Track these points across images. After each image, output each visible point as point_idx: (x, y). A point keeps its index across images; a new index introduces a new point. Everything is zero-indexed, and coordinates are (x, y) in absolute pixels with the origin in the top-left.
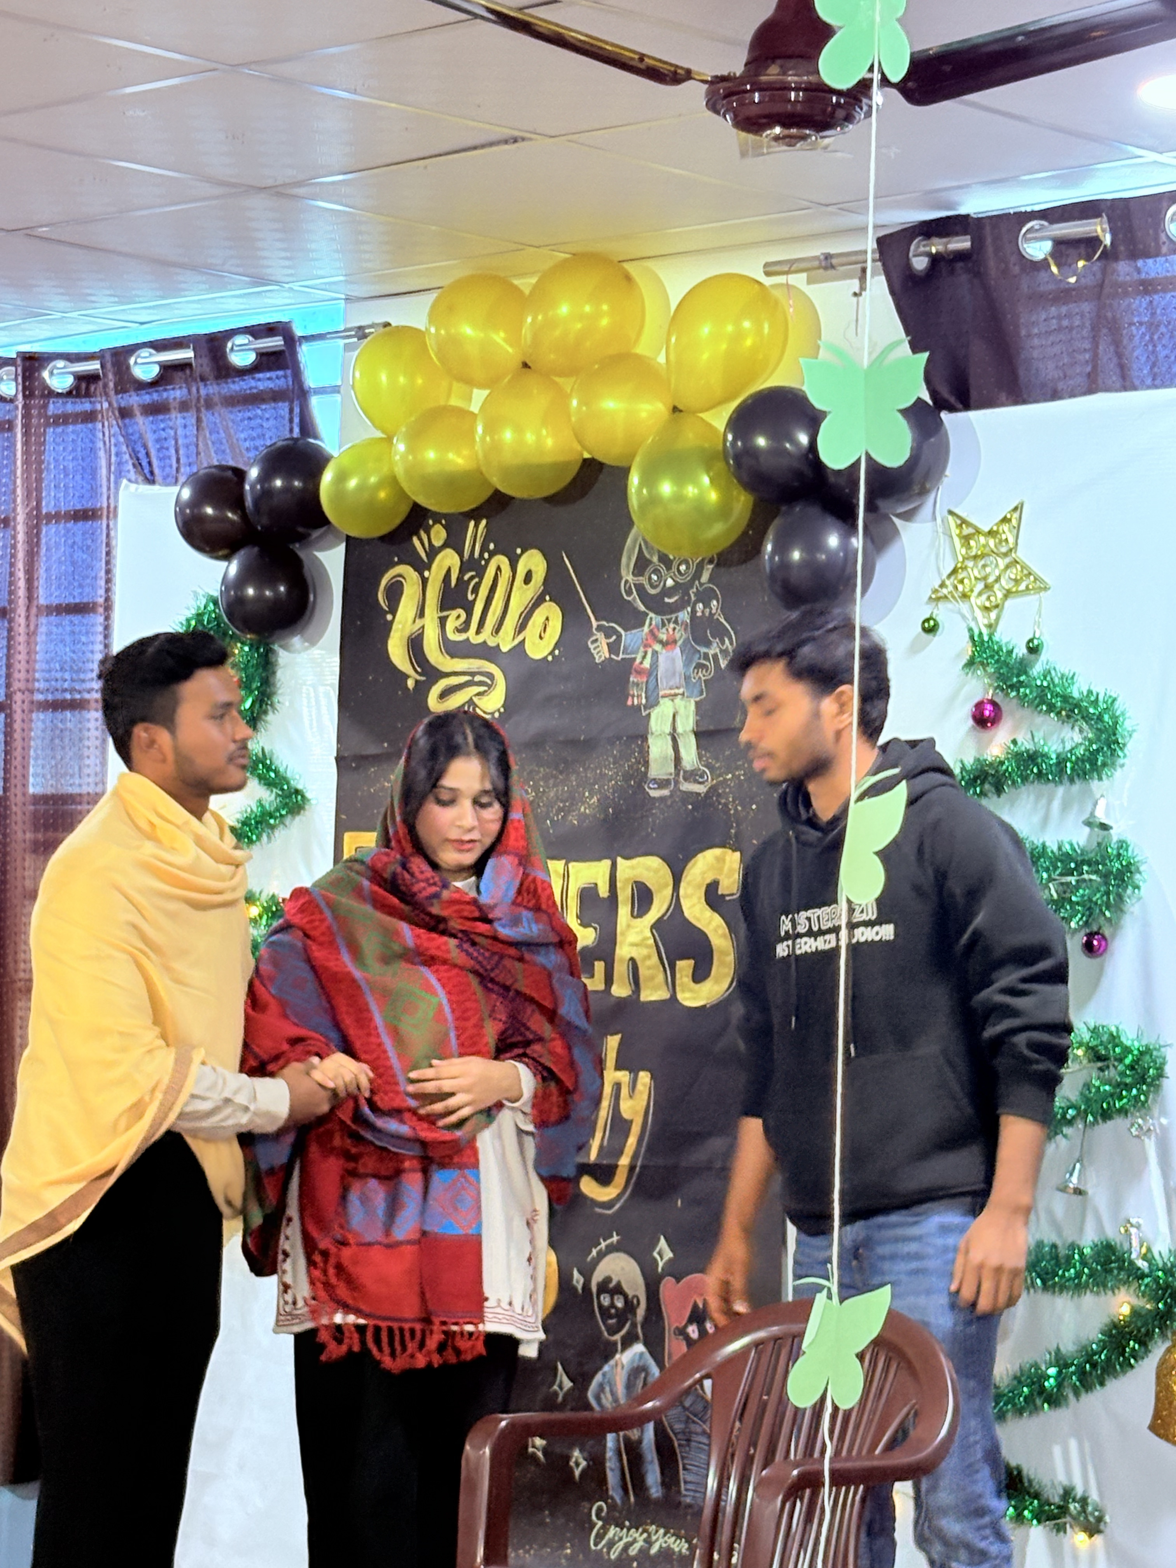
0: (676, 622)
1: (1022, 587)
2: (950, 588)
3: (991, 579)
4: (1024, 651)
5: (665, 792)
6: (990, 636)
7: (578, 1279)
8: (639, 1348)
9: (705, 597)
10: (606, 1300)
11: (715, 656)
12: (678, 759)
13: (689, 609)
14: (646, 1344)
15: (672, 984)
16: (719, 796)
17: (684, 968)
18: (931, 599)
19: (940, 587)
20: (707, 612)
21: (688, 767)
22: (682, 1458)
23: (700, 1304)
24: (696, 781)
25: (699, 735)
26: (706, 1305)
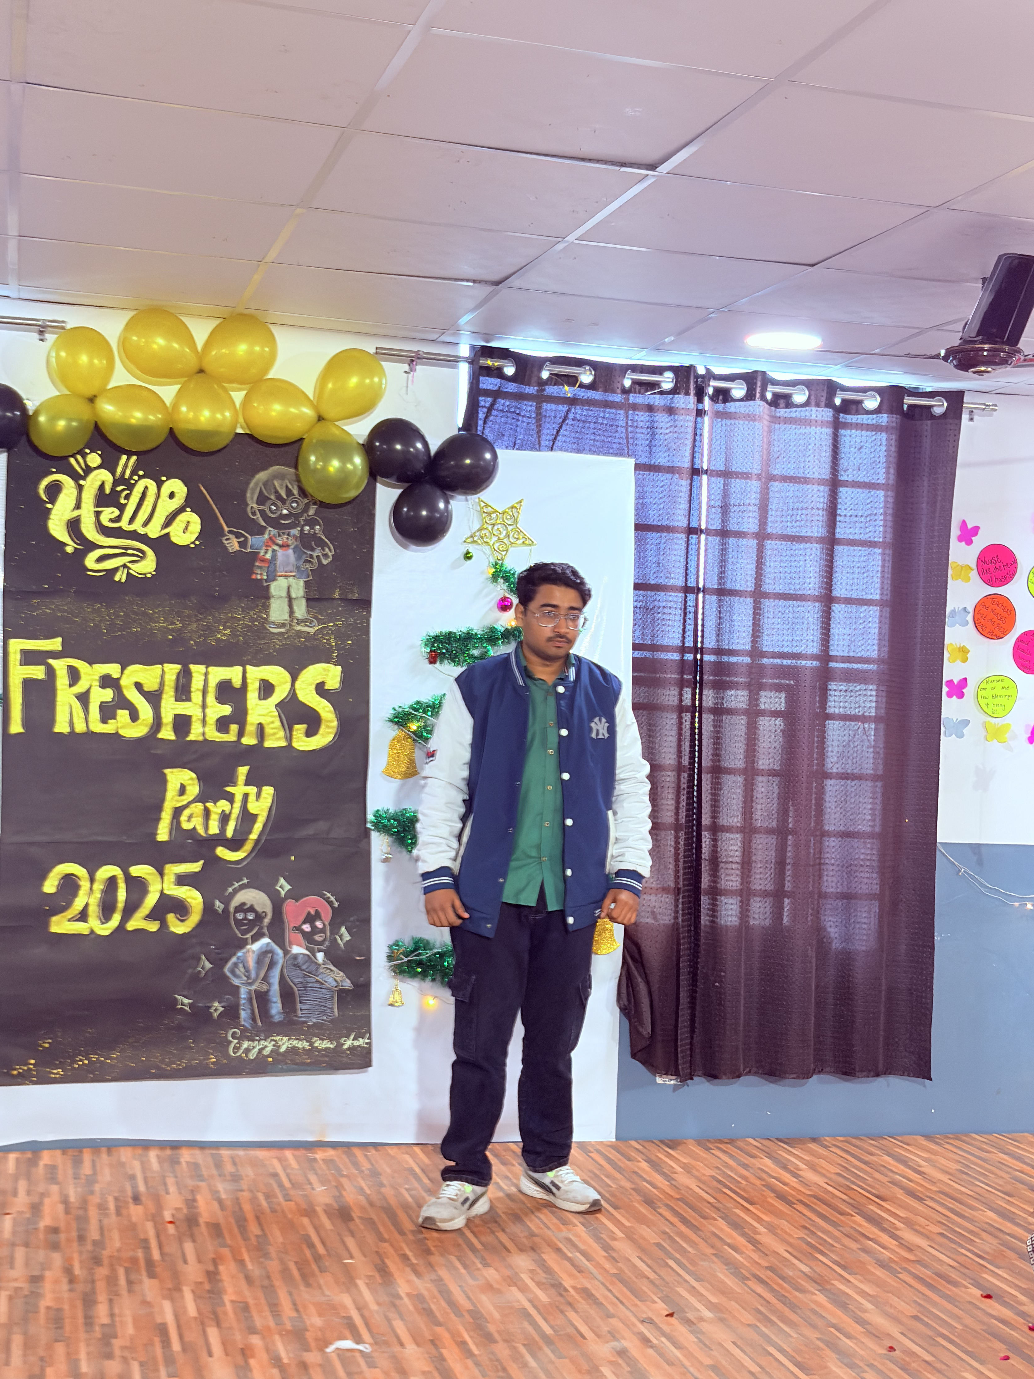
0: (288, 535)
1: (520, 542)
2: (478, 537)
3: (502, 536)
5: (283, 630)
6: (502, 564)
7: (219, 906)
8: (266, 940)
9: (311, 523)
10: (240, 916)
11: (318, 557)
12: (291, 612)
13: (299, 529)
14: (270, 938)
15: (289, 738)
16: (324, 635)
17: (300, 729)
18: (465, 542)
19: (472, 536)
20: (312, 532)
21: (300, 617)
22: (300, 997)
23: (313, 912)
24: (306, 626)
25: (308, 600)
26: (317, 912)
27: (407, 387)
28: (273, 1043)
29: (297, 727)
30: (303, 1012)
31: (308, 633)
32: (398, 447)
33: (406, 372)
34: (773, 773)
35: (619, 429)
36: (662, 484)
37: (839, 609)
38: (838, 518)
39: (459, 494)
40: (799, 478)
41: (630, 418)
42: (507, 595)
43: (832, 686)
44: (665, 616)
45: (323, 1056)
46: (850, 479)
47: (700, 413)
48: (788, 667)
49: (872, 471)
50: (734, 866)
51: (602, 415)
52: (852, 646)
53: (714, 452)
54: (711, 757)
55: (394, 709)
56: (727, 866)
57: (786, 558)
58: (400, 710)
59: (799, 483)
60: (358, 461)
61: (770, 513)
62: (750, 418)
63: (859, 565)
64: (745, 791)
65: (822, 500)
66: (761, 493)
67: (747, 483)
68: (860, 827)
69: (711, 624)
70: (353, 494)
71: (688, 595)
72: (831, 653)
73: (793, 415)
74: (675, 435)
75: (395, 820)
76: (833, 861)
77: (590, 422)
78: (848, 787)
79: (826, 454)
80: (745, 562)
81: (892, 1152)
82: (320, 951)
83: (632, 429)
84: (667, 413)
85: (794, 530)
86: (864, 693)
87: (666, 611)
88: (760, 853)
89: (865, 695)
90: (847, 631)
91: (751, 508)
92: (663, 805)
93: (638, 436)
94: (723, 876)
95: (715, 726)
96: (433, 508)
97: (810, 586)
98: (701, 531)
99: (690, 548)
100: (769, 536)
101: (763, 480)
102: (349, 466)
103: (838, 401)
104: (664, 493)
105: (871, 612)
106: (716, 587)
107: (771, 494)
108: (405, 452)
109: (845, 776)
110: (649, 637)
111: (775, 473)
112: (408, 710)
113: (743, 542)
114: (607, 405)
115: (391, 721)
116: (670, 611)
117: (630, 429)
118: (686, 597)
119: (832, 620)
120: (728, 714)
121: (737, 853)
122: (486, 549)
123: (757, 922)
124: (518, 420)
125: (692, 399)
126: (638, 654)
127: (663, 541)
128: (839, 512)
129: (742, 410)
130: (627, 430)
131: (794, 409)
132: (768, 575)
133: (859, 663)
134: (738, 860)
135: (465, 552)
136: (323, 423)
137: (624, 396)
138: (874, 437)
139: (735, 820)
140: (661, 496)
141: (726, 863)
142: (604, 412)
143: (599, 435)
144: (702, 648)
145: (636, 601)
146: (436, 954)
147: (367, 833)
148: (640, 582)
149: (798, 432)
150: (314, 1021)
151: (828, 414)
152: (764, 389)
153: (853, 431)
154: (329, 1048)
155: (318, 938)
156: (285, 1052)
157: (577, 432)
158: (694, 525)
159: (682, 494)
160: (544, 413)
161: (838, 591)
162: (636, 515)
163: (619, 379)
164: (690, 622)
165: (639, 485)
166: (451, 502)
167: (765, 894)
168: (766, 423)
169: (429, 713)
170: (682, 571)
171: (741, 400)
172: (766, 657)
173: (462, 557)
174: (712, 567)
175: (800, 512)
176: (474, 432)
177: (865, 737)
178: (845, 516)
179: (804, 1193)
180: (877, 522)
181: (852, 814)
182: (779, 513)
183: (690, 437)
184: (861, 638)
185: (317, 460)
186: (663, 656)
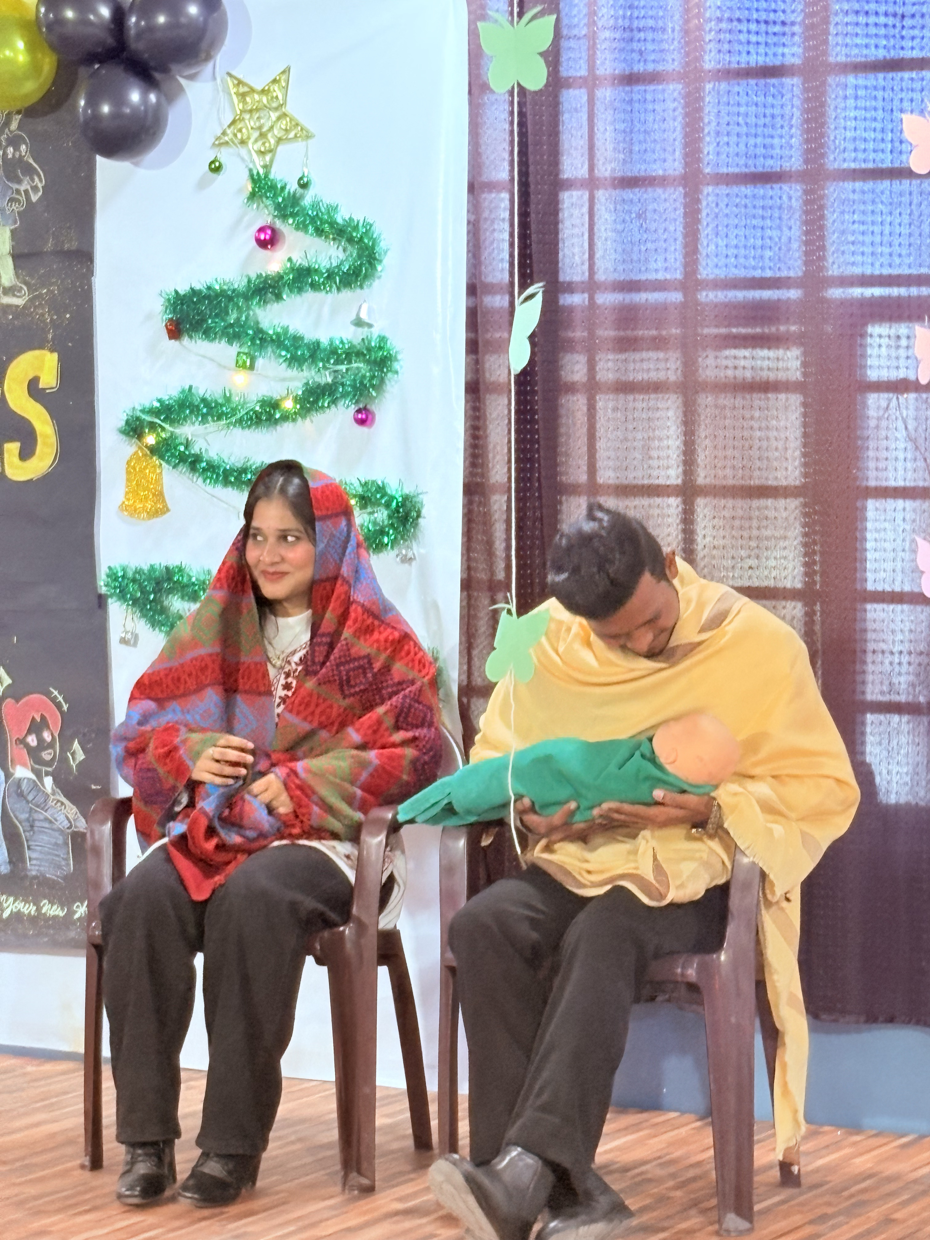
1: (292, 135)
2: (231, 136)
3: (265, 129)
4: (297, 186)
6: (266, 176)
9: (14, 142)
13: (1, 152)
17: (12, 449)
18: (212, 146)
19: (223, 135)
20: (17, 155)
21: (7, 284)
22: (27, 841)
23: (38, 719)
24: (14, 295)
25: (15, 258)
26: (43, 717)
29: (8, 446)
30: (34, 862)
31: (17, 306)
45: (49, 927)
58: (133, 415)
72: (829, 272)
82: (47, 774)
115: (124, 430)
122: (243, 152)
135: (212, 158)
150: (46, 875)
154: (58, 916)
156: (8, 918)
173: (209, 169)
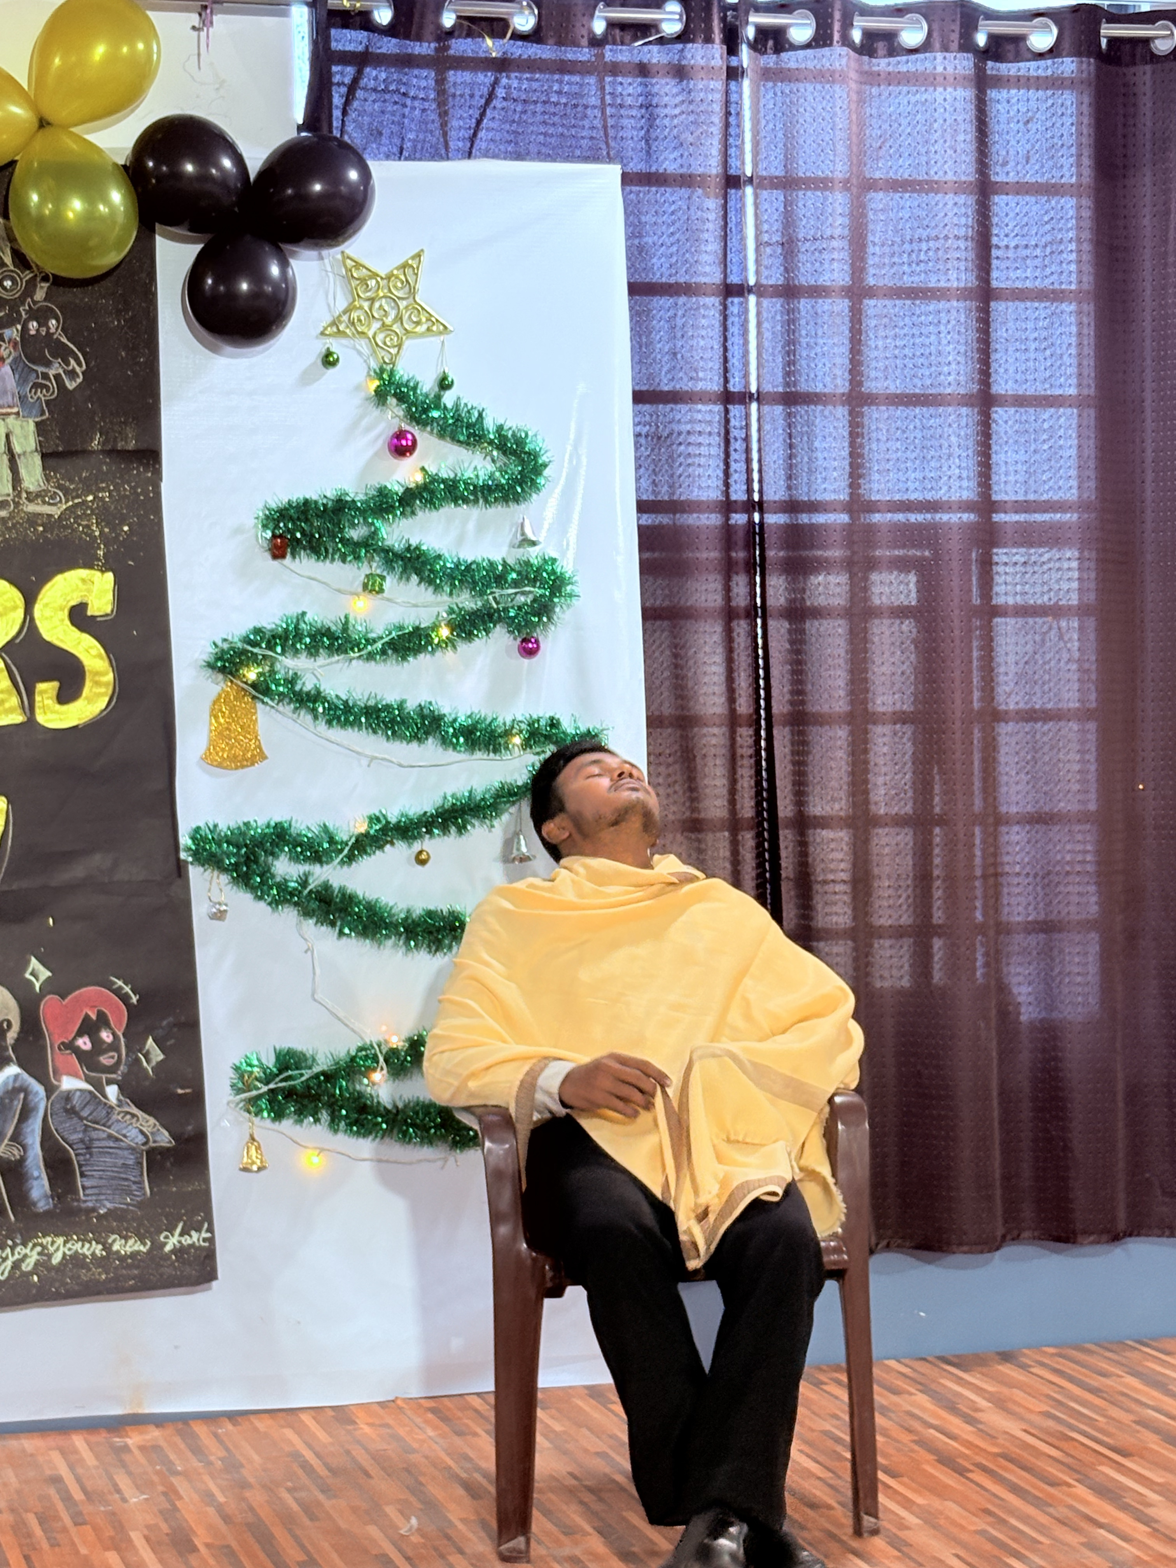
0: (1, 338)
1: (424, 328)
2: (345, 325)
3: (389, 319)
4: (434, 386)
5: (3, 513)
6: (391, 372)
8: (11, 1070)
9: (41, 315)
11: (57, 377)
12: (16, 480)
13: (19, 327)
14: (21, 1065)
15: (29, 707)
16: (77, 517)
17: (46, 690)
18: (322, 333)
19: (334, 323)
20: (43, 331)
21: (32, 488)
22: (80, 1166)
23: (94, 1017)
24: (44, 502)
25: (44, 456)
26: (101, 1015)
27: (199, 55)
28: (39, 1249)
29: (41, 686)
30: (88, 1192)
31: (50, 516)
32: (189, 168)
33: (194, 28)
34: (901, 718)
35: (589, 112)
36: (673, 208)
37: (1005, 417)
38: (994, 252)
39: (307, 247)
40: (920, 183)
41: (608, 89)
42: (405, 427)
43: (1000, 555)
44: (690, 449)
45: (129, 1267)
46: (1012, 178)
47: (734, 74)
48: (920, 527)
49: (1051, 163)
50: (839, 888)
51: (556, 87)
52: (1031, 482)
53: (763, 144)
54: (788, 697)
55: (215, 644)
56: (826, 888)
57: (905, 331)
58: (226, 646)
59: (919, 192)
60: (117, 197)
61: (871, 249)
62: (824, 77)
63: (1036, 335)
64: (853, 753)
65: (963, 221)
66: (851, 214)
67: (826, 199)
68: (1062, 804)
69: (775, 457)
70: (112, 258)
71: (730, 407)
72: (994, 498)
73: (903, 68)
74: (691, 118)
75: (229, 843)
76: (1017, 869)
77: (536, 102)
78: (1038, 737)
79: (966, 137)
80: (830, 341)
81: (1140, 1369)
82: (110, 1082)
83: (613, 110)
84: (674, 77)
85: (916, 279)
86: (1057, 565)
87: (692, 439)
88: (887, 860)
89: (1059, 569)
90: (1022, 457)
91: (835, 244)
92: (706, 786)
93: (625, 122)
94: (819, 907)
95: (792, 642)
96: (259, 276)
97: (951, 378)
98: (750, 290)
99: (729, 322)
100: (871, 292)
101: (854, 190)
102: (102, 208)
103: (981, 39)
104: (677, 225)
105: (1062, 420)
106: (781, 389)
107: (871, 215)
108: (203, 177)
109: (1031, 716)
110: (666, 488)
111: (878, 175)
112: (240, 645)
113: (824, 305)
114: (563, 67)
115: (211, 666)
116: (700, 439)
117: (609, 111)
118: (727, 411)
119: (994, 437)
120: (815, 618)
121: (842, 866)
122: (363, 345)
123: (887, 984)
124: (404, 106)
125: (718, 49)
126: (648, 519)
127: (680, 313)
128: (995, 240)
129: (810, 65)
130: (603, 112)
131: (904, 58)
132: (874, 364)
133: (1045, 511)
134: (844, 876)
135: (324, 351)
136: (48, 131)
137: (594, 51)
138: (1050, 102)
139: (837, 806)
140: (672, 230)
141: (825, 882)
142: (560, 82)
143: (554, 124)
144: (761, 503)
145: (639, 423)
146: (317, 1076)
147: (180, 869)
148: (644, 388)
149: (913, 99)
150: (109, 1205)
151: (965, 63)
152: (847, 24)
153: (1013, 92)
154: (138, 1252)
155: (106, 1060)
156: (60, 1263)
157: (514, 121)
158: (734, 279)
159: (710, 226)
160: (452, 90)
161: (1001, 386)
162: (628, 268)
163: (585, 20)
164: (737, 456)
165: (632, 212)
166: (292, 262)
167: (899, 932)
168: (853, 85)
169: (279, 649)
170: (717, 365)
171: (808, 46)
172: (879, 511)
173: (319, 362)
174: (773, 354)
175: (924, 246)
176: (325, 131)
177: (1062, 644)
178: (1007, 247)
179: (985, 1450)
180: (1065, 255)
181: (1046, 783)
182: (887, 249)
183: (717, 119)
184: (1046, 468)
185: (43, 200)
186: (691, 519)
